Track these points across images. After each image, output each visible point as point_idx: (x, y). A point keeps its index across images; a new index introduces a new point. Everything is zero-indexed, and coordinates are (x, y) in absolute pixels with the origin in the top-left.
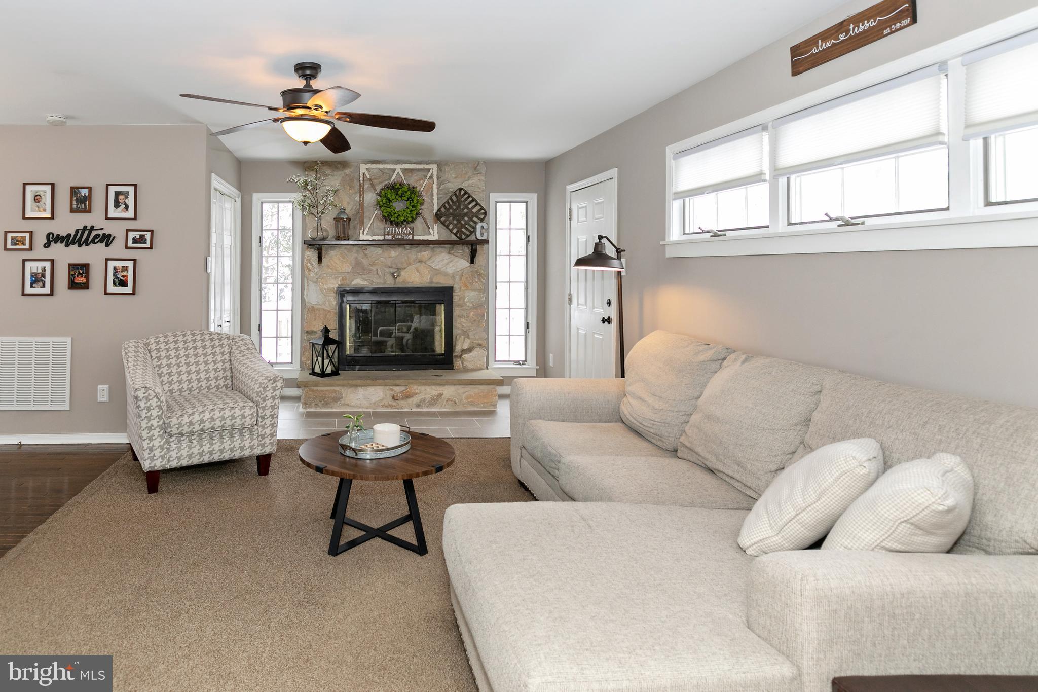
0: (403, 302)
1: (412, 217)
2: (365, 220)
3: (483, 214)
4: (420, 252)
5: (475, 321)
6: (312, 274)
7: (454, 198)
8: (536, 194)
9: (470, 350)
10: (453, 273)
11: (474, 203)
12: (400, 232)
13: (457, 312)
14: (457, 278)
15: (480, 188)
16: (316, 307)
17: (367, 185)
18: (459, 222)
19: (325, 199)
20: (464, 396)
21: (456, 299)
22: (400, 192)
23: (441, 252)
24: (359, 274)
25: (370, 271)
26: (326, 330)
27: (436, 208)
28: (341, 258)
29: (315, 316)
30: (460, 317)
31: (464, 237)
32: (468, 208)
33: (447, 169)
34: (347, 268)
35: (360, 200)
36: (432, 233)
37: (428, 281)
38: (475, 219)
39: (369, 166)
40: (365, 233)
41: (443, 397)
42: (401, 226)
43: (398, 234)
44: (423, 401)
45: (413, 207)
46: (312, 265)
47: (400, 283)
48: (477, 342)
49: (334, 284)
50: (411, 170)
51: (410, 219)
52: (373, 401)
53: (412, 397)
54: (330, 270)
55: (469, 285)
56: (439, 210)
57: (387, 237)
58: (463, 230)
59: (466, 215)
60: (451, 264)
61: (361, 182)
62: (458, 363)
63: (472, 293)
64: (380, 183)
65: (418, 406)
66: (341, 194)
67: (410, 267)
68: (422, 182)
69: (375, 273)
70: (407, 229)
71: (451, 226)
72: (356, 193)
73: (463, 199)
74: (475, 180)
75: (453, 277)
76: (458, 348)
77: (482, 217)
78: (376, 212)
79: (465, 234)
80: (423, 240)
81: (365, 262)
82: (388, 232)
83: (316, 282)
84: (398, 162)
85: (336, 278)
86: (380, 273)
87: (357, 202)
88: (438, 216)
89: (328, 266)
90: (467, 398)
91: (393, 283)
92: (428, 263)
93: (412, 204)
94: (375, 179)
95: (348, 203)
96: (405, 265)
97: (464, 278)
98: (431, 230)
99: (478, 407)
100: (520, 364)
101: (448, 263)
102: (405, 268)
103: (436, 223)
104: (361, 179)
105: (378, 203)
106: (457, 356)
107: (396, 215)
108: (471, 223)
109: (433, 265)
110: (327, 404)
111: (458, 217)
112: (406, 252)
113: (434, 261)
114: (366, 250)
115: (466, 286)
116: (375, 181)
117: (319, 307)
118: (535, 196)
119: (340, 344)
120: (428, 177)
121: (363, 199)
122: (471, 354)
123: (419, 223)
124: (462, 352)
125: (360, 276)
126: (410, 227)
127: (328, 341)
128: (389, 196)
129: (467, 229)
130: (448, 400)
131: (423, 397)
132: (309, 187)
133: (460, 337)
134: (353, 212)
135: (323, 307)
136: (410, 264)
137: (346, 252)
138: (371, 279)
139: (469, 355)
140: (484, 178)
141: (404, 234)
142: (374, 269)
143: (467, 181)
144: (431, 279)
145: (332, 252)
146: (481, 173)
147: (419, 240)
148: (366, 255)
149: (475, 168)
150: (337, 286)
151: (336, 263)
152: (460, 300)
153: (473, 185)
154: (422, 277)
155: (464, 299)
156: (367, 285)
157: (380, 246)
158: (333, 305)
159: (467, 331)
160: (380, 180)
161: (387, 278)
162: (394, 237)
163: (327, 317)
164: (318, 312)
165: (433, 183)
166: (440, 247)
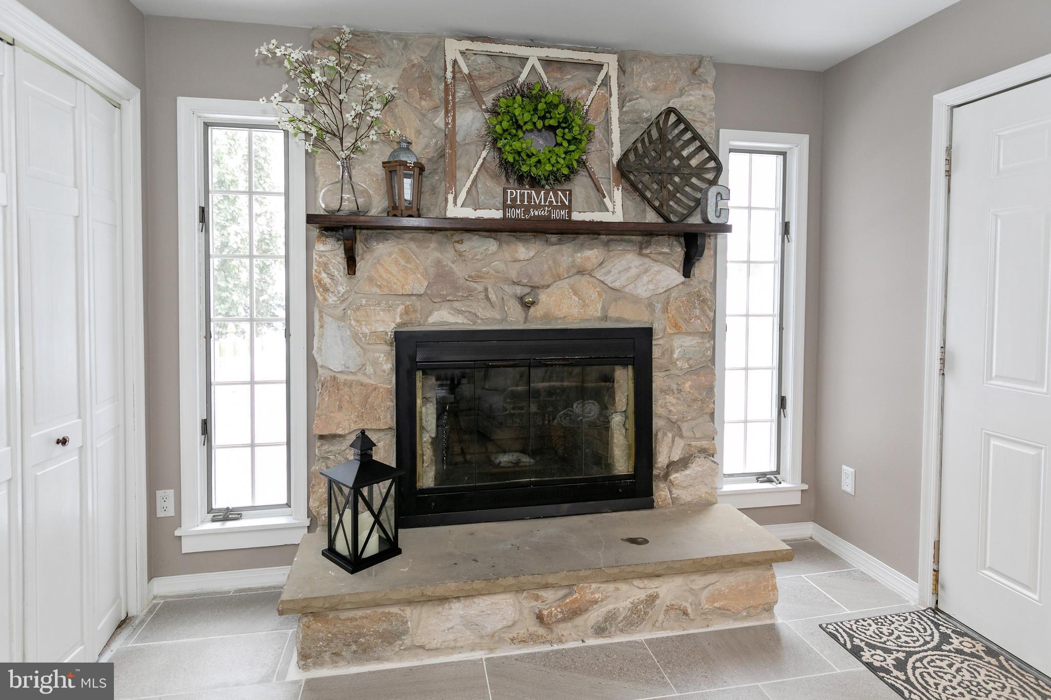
0: (544, 362)
1: (568, 169)
2: (459, 174)
3: (713, 170)
5: (695, 400)
6: (332, 299)
7: (655, 133)
8: (808, 136)
9: (684, 463)
10: (649, 298)
11: (696, 144)
12: (542, 200)
13: (659, 380)
14: (659, 308)
15: (704, 114)
16: (342, 378)
17: (462, 91)
18: (662, 185)
20: (705, 594)
21: (657, 354)
22: (541, 106)
23: (625, 251)
24: (444, 298)
25: (471, 292)
26: (364, 444)
27: (617, 152)
28: (403, 262)
29: (341, 401)
30: (666, 391)
31: (675, 219)
32: (680, 157)
33: (637, 68)
34: (417, 283)
35: (447, 124)
36: (611, 208)
37: (599, 314)
38: (695, 181)
39: (467, 45)
40: (460, 201)
41: (658, 602)
42: (543, 187)
43: (538, 207)
44: (611, 617)
45: (569, 142)
46: (332, 277)
47: (536, 321)
48: (699, 444)
49: (388, 323)
50: (562, 63)
51: (565, 171)
52: (489, 630)
53: (587, 610)
54: (376, 290)
55: (681, 323)
56: (625, 156)
57: (511, 214)
58: (673, 203)
59: (676, 171)
60: (645, 278)
61: (449, 81)
62: (661, 492)
63: (689, 341)
64: (491, 89)
65: (600, 631)
66: (400, 107)
67: (559, 283)
68: (584, 92)
69: (482, 295)
70: (556, 195)
71: (649, 195)
72: (435, 109)
73: (672, 135)
74: (695, 96)
75: (650, 306)
76: (662, 459)
77: (710, 176)
78: (484, 154)
80: (592, 223)
81: (460, 271)
82: (514, 200)
83: (343, 318)
84: (531, 44)
85: (390, 309)
86: (492, 296)
87: (439, 129)
88: (623, 171)
89: (371, 280)
90: (712, 599)
91: (522, 319)
92: (599, 274)
93: (568, 136)
94: (481, 78)
95: (419, 132)
96: (548, 279)
97: (672, 308)
98: (607, 200)
99: (735, 620)
100: (770, 481)
101: (638, 276)
102: (548, 286)
103: (618, 185)
104: (449, 75)
105: (491, 130)
106: (658, 476)
107: (534, 160)
108: (691, 188)
109: (608, 280)
111: (661, 175)
112: (552, 249)
113: (610, 272)
114: (461, 242)
115: (676, 326)
116: (480, 83)
117: (351, 378)
118: (805, 139)
119: (403, 472)
120: (599, 82)
121: (454, 120)
122: (687, 472)
123: (581, 184)
124: (668, 466)
125: (447, 304)
126: (563, 192)
127: (369, 470)
128: (517, 112)
130: (670, 608)
131: (611, 607)
133: (665, 434)
134: (431, 153)
135: (360, 377)
136: (559, 278)
137: (413, 244)
138: (473, 311)
139: (683, 473)
140: (711, 93)
141: (549, 207)
142: (480, 288)
143: (681, 96)
144: (604, 309)
145: (381, 246)
146: (706, 82)
147: (584, 222)
148: (460, 255)
149: (694, 72)
150: (393, 325)
151: (391, 273)
152: (663, 354)
153: (691, 108)
154: (585, 305)
155: (672, 353)
156: (463, 324)
157: (493, 234)
158: (384, 371)
159: (679, 423)
160: (492, 81)
161: (509, 309)
162: (527, 211)
163: (369, 400)
164: (346, 389)
165: (611, 95)
166: (621, 240)
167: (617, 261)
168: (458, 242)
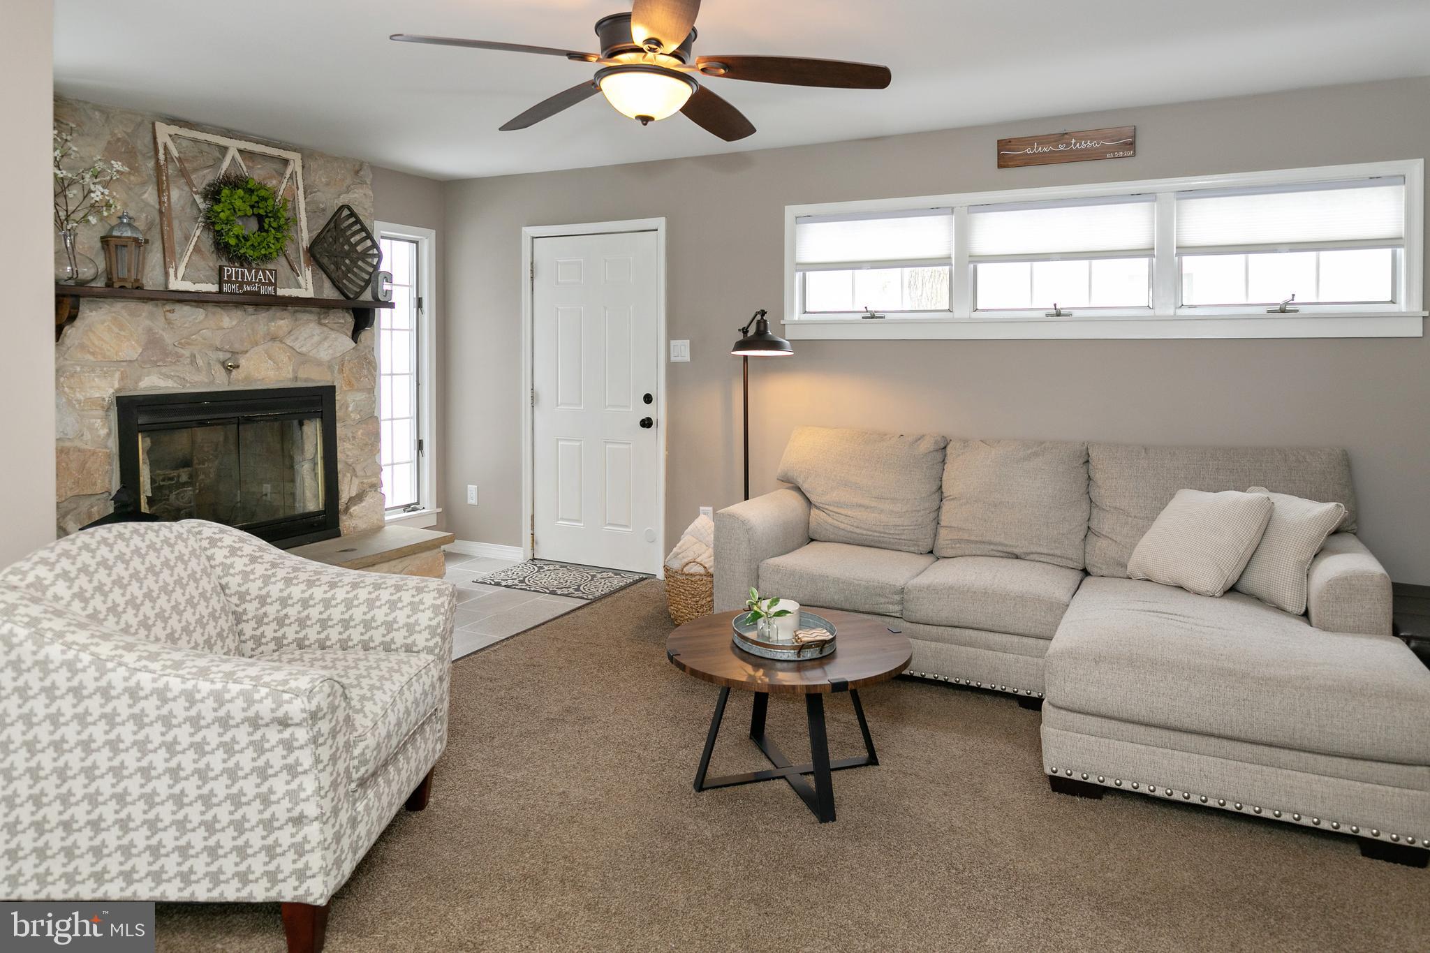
0: (252, 419)
1: (275, 250)
2: (176, 248)
3: (376, 257)
4: (273, 319)
5: (366, 444)
7: (331, 224)
9: (359, 498)
10: (329, 362)
11: (360, 235)
12: (253, 278)
13: (341, 430)
14: (337, 369)
15: (367, 209)
16: (60, 444)
17: (174, 173)
21: (338, 408)
23: (309, 321)
24: (155, 364)
25: (179, 357)
27: (306, 240)
28: (116, 330)
30: (345, 439)
32: (350, 244)
33: (315, 165)
34: (131, 350)
35: (162, 202)
36: (303, 284)
37: (290, 376)
39: (174, 129)
40: (180, 275)
42: (253, 266)
43: (249, 283)
45: (275, 229)
47: (238, 382)
48: (369, 480)
49: (105, 389)
50: (255, 155)
51: (274, 255)
54: (89, 357)
55: (353, 381)
56: (311, 243)
57: (226, 288)
59: (347, 255)
60: (326, 344)
61: (162, 162)
62: (345, 523)
63: (360, 397)
64: (201, 172)
67: (256, 348)
68: (277, 181)
69: (188, 361)
70: (263, 274)
71: (330, 276)
72: (143, 184)
73: (345, 226)
74: (357, 193)
75: (330, 367)
76: (344, 496)
77: (372, 261)
78: (199, 234)
79: (350, 290)
80: (289, 297)
81: (169, 338)
82: (230, 276)
84: (229, 133)
85: (105, 375)
86: (200, 362)
87: (153, 207)
88: (313, 253)
89: (82, 347)
91: (227, 383)
92: (288, 341)
93: (274, 224)
94: (187, 160)
96: (246, 345)
97: (346, 369)
98: (300, 278)
100: (414, 510)
101: (320, 343)
102: (247, 352)
103: (308, 266)
104: (162, 155)
105: (202, 215)
106: (342, 510)
109: (297, 346)
111: (337, 258)
112: (250, 319)
113: (297, 339)
114: (172, 311)
115: (350, 385)
116: (188, 166)
117: (68, 444)
118: (433, 233)
120: (288, 176)
121: (169, 199)
122: (363, 504)
123: (281, 265)
124: (349, 501)
125: (156, 369)
126: (270, 271)
129: (349, 281)
133: (344, 475)
135: (78, 443)
136: (255, 344)
137: (124, 313)
138: (182, 376)
139: (360, 505)
140: (370, 192)
141: (258, 283)
142: (187, 353)
143: (347, 192)
144: (295, 371)
145: (94, 313)
146: (366, 183)
148: (169, 323)
149: (357, 172)
150: (111, 391)
151: (103, 340)
152: (343, 408)
153: (356, 203)
154: (279, 368)
155: (347, 408)
156: (173, 388)
157: (201, 305)
158: (99, 436)
159: (354, 465)
160: (195, 164)
161: (216, 373)
162: (238, 288)
163: (87, 465)
164: (63, 456)
165: (298, 188)
166: (305, 311)
167: (302, 329)
168: (169, 311)
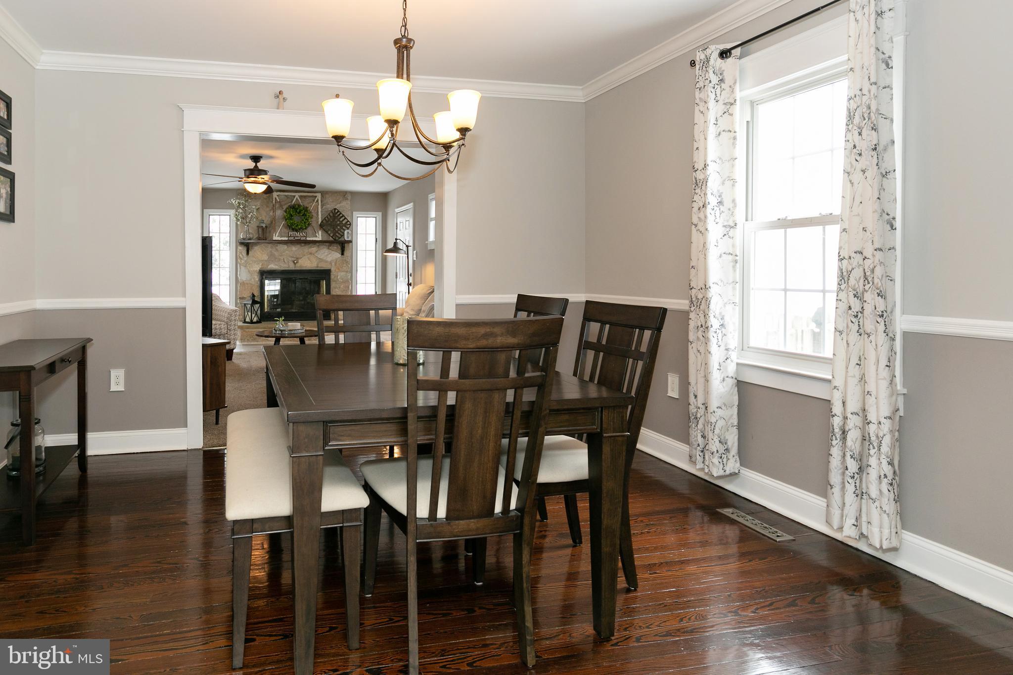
0: (300, 279)
1: (305, 226)
2: (276, 228)
3: (348, 225)
4: (311, 247)
5: (344, 290)
6: (243, 261)
7: (331, 214)
8: (381, 213)
10: (331, 261)
11: (343, 218)
12: (299, 235)
13: (333, 285)
14: (333, 264)
15: (347, 209)
16: (245, 282)
17: (277, 206)
18: (334, 229)
19: (251, 214)
21: (332, 277)
22: (298, 211)
23: (324, 248)
24: (272, 261)
25: (280, 259)
26: (254, 296)
27: (320, 221)
28: (262, 252)
29: (245, 287)
30: (335, 288)
31: (337, 238)
32: (340, 221)
33: (327, 196)
34: (265, 257)
35: (273, 215)
37: (316, 266)
38: (344, 228)
39: (279, 193)
40: (277, 236)
42: (299, 231)
43: (297, 237)
45: (306, 220)
46: (243, 255)
47: (298, 267)
49: (257, 268)
50: (305, 197)
51: (304, 228)
54: (254, 259)
56: (322, 222)
57: (290, 238)
58: (337, 234)
59: (338, 225)
60: (330, 255)
63: (343, 274)
64: (285, 204)
66: (261, 211)
67: (305, 257)
68: (311, 204)
69: (283, 260)
70: (302, 233)
71: (329, 232)
72: (270, 211)
73: (336, 215)
74: (344, 203)
75: (331, 263)
77: (348, 226)
78: (283, 223)
79: (338, 237)
80: (313, 241)
81: (276, 254)
82: (291, 235)
83: (245, 266)
84: (297, 192)
85: (258, 264)
86: (285, 261)
87: (271, 216)
88: (321, 226)
89: (253, 256)
91: (293, 267)
92: (315, 254)
93: (305, 218)
94: (282, 201)
95: (266, 217)
96: (301, 256)
97: (337, 264)
98: (317, 234)
101: (327, 255)
102: (301, 258)
103: (320, 230)
104: (274, 202)
105: (285, 217)
107: (296, 225)
108: (342, 230)
109: (318, 256)
110: (254, 339)
111: (334, 226)
112: (302, 247)
113: (319, 254)
114: (277, 246)
115: (339, 269)
116: (283, 203)
119: (262, 304)
120: (315, 202)
121: (275, 214)
123: (309, 230)
125: (273, 263)
126: (304, 232)
127: (254, 302)
128: (292, 213)
129: (339, 234)
132: (241, 206)
134: (269, 222)
135: (250, 282)
136: (304, 255)
137: (264, 247)
138: (280, 264)
140: (349, 202)
141: (301, 236)
142: (282, 258)
143: (338, 205)
144: (318, 264)
145: (256, 247)
146: (348, 199)
147: (310, 240)
148: (277, 249)
149: (344, 196)
150: (259, 268)
151: (258, 255)
152: (335, 277)
153: (342, 208)
154: (312, 263)
155: (337, 277)
156: (277, 268)
157: (285, 244)
158: (256, 281)
160: (285, 202)
161: (290, 264)
162: (294, 238)
163: (252, 288)
164: (247, 285)
165: (319, 205)
166: (322, 245)
167: (321, 251)
